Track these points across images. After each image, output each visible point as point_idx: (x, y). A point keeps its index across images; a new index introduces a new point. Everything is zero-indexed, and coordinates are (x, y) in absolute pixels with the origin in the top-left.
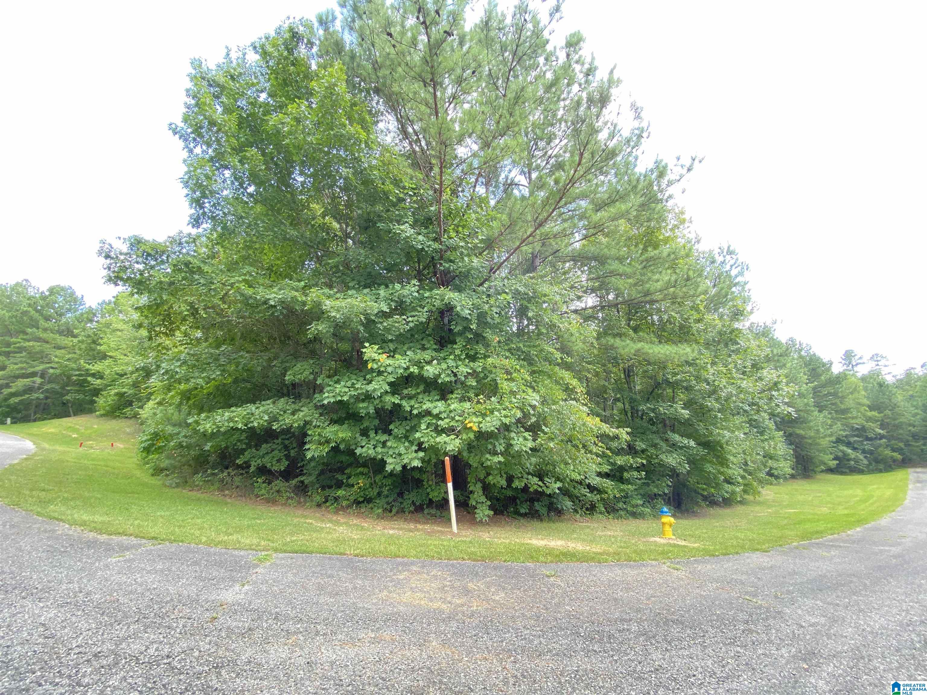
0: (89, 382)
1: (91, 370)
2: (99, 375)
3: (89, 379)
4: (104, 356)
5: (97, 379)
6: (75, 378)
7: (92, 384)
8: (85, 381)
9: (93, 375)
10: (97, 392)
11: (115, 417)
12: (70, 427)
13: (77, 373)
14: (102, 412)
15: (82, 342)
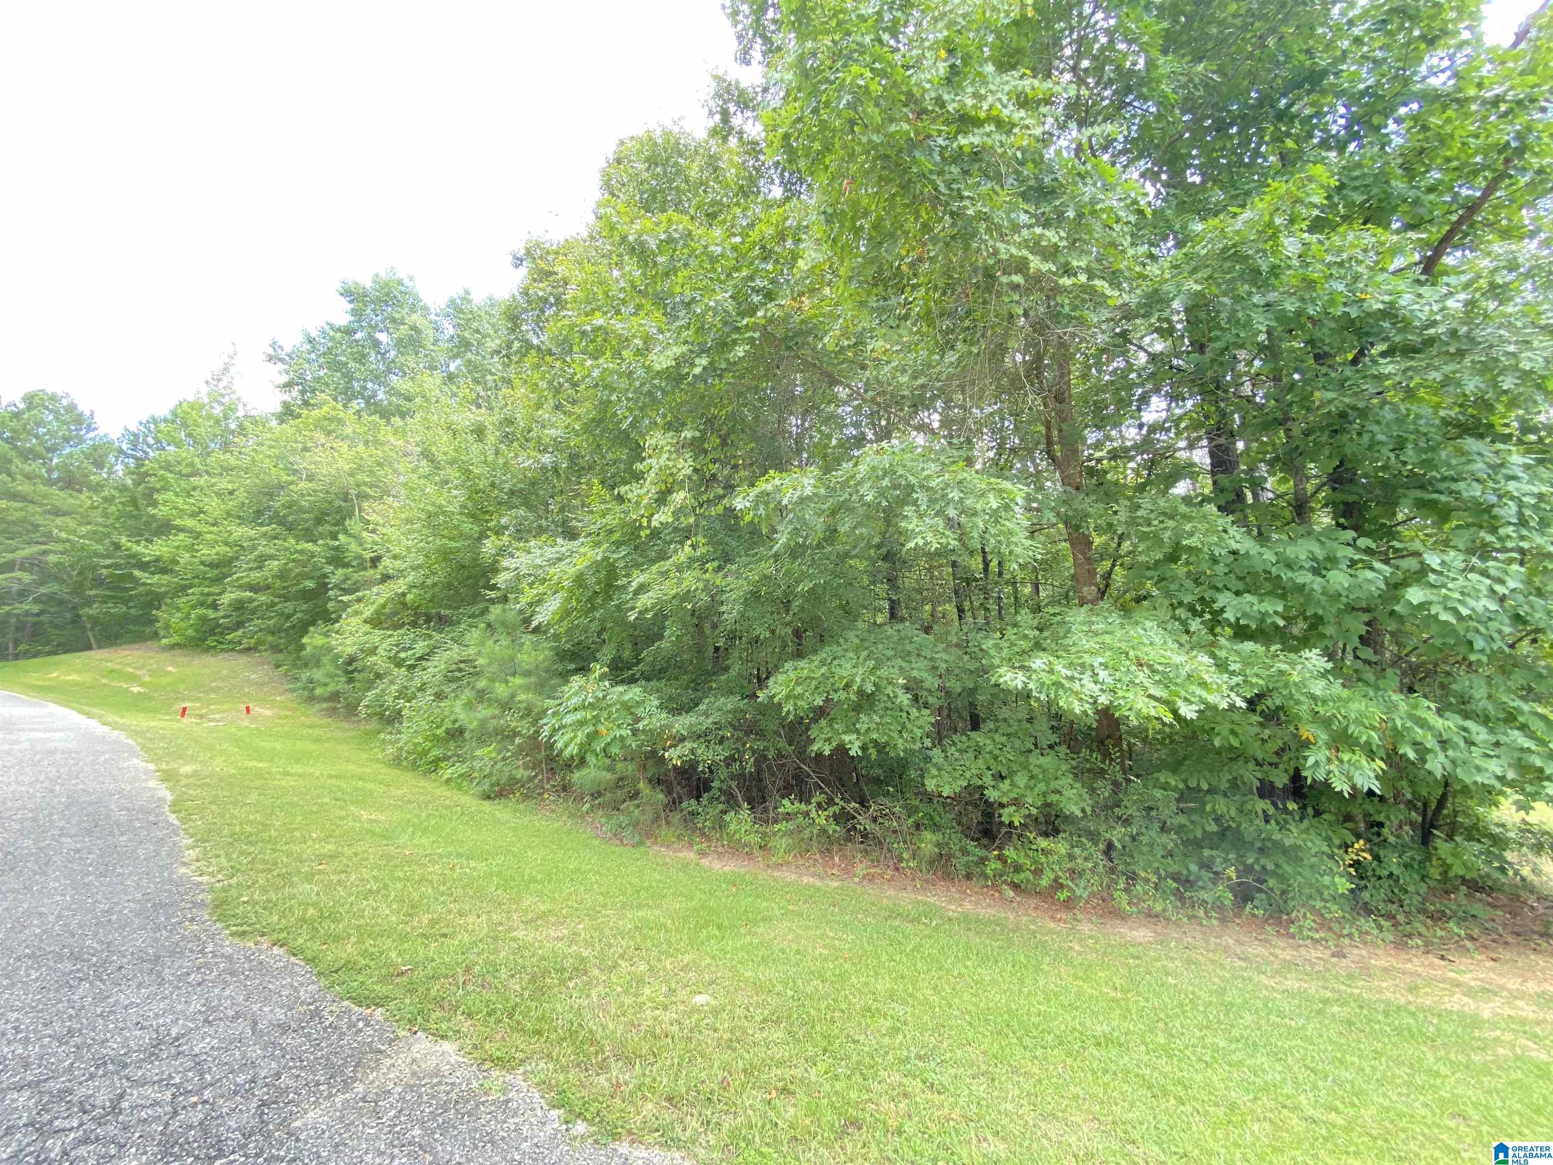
0: (136, 581)
1: (145, 556)
2: (161, 567)
3: (137, 573)
4: (165, 528)
5: (153, 573)
6: (105, 572)
7: (144, 584)
8: (130, 576)
9: (144, 566)
10: (154, 600)
11: (208, 650)
12: (113, 671)
13: (108, 562)
14: (175, 639)
15: (108, 500)
